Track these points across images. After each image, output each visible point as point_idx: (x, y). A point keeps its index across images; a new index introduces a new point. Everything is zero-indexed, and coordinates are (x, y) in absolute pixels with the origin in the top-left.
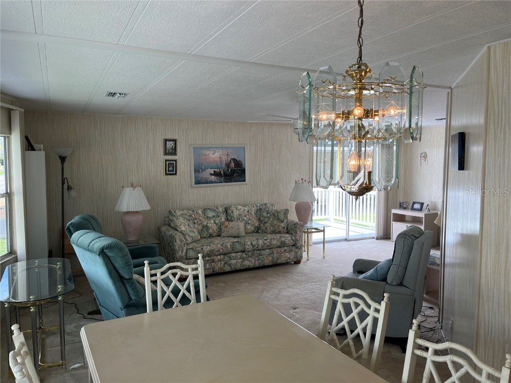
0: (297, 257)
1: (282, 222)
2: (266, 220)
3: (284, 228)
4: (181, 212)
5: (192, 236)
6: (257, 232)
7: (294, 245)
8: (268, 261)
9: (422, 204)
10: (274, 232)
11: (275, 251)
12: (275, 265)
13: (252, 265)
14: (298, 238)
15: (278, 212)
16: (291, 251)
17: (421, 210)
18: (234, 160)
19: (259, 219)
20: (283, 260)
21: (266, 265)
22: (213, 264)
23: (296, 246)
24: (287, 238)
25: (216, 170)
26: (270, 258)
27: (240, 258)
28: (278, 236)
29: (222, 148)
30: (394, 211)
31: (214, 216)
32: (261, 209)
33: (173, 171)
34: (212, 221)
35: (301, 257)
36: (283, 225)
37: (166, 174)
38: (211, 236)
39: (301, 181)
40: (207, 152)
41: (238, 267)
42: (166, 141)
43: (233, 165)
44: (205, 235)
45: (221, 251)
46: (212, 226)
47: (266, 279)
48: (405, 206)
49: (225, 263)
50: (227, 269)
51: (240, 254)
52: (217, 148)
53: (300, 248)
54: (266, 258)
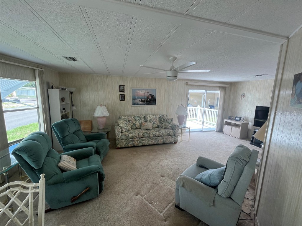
0: (175, 140)
1: (170, 124)
2: (163, 122)
3: (170, 127)
4: (124, 117)
5: (126, 129)
6: (159, 127)
7: (174, 135)
8: (161, 142)
9: (240, 118)
10: (166, 128)
11: (164, 137)
12: (164, 144)
13: (152, 143)
14: (176, 132)
15: (168, 119)
16: (172, 138)
17: (240, 120)
18: (151, 95)
19: (160, 122)
20: (168, 142)
21: (159, 143)
22: (134, 142)
23: (175, 135)
24: (171, 132)
25: (142, 99)
26: (162, 141)
27: (147, 140)
28: (167, 130)
29: (145, 90)
30: (225, 120)
31: (139, 120)
32: (161, 117)
33: (123, 99)
34: (138, 122)
35: (177, 141)
36: (170, 125)
37: (120, 100)
38: (137, 128)
39: (181, 105)
40: (139, 91)
41: (146, 144)
42: (120, 86)
43: (150, 97)
44: (134, 128)
45: (138, 136)
46: (138, 124)
47: (157, 152)
48: (231, 118)
49: (140, 142)
50: (141, 144)
51: (147, 138)
52: (143, 89)
53: (177, 136)
54: (159, 141)
